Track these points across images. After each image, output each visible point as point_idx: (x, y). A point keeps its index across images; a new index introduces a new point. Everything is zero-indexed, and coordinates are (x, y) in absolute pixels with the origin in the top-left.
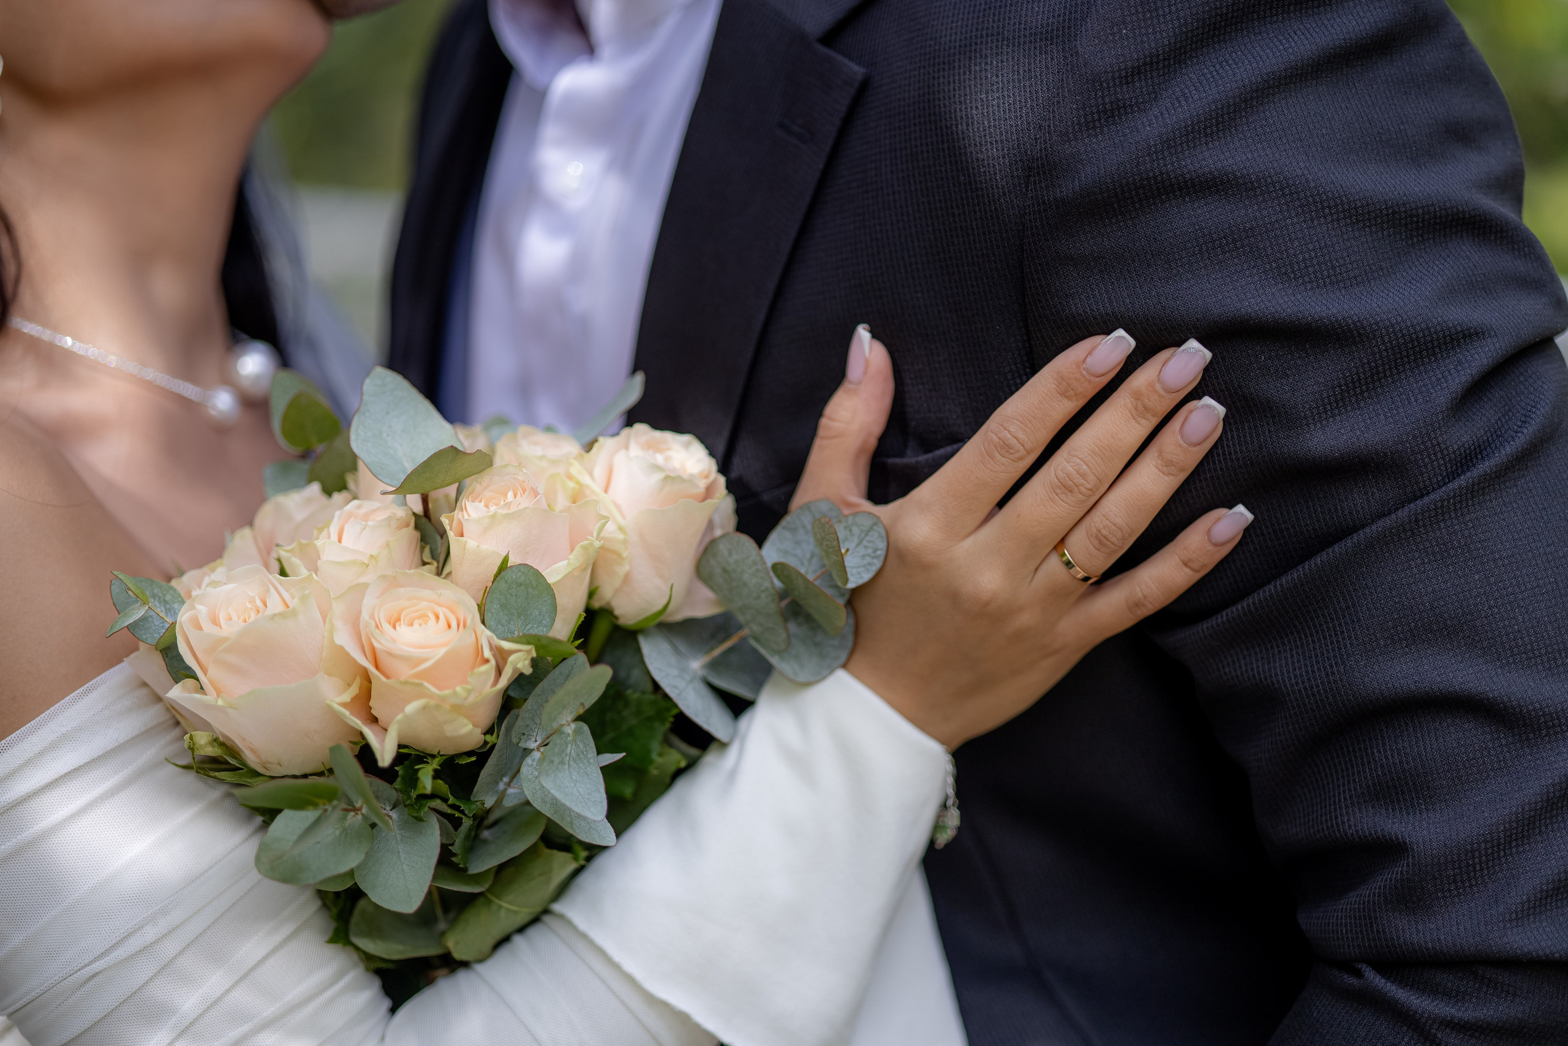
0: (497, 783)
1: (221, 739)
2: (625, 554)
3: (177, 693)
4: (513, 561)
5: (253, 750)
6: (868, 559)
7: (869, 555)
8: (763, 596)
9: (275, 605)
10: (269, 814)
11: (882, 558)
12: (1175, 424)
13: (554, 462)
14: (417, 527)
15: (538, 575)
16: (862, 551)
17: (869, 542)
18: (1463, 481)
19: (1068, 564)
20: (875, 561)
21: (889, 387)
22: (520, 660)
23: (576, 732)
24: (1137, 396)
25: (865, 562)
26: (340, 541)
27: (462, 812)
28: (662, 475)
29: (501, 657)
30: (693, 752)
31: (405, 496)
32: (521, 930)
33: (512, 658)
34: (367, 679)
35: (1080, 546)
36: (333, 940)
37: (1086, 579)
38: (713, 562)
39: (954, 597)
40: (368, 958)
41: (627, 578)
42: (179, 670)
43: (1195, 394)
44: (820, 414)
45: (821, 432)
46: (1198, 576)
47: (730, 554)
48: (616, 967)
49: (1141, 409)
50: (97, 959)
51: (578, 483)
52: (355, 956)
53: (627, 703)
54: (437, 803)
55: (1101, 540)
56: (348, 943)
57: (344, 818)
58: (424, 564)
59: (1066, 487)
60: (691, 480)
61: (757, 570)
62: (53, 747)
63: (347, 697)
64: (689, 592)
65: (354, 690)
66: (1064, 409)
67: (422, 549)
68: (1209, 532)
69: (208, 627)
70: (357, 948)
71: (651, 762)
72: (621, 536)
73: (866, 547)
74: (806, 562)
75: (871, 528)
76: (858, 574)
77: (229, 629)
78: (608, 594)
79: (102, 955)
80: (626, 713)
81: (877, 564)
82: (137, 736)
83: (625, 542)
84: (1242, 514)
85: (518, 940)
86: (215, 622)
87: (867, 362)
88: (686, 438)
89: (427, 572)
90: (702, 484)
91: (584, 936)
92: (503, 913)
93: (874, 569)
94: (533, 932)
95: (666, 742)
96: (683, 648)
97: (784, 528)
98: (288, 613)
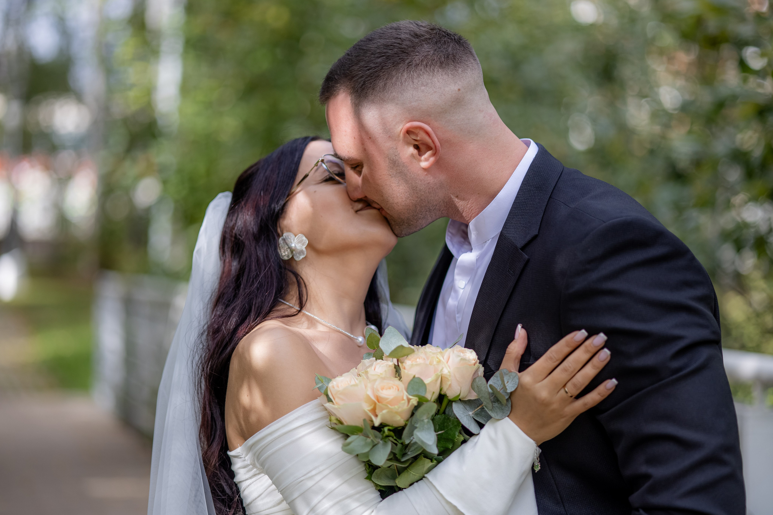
0: (410, 437)
1: (339, 419)
2: (449, 379)
3: (328, 405)
4: (416, 376)
5: (346, 422)
6: (514, 385)
7: (514, 384)
8: (486, 393)
9: (353, 383)
10: (347, 436)
11: (517, 385)
12: (597, 356)
13: (433, 353)
14: (395, 368)
15: (422, 381)
16: (513, 383)
17: (515, 380)
18: (674, 377)
19: (566, 392)
20: (516, 385)
21: (526, 341)
22: (414, 401)
23: (428, 422)
24: (586, 347)
25: (513, 386)
26: (375, 370)
27: (398, 441)
28: (460, 358)
29: (409, 400)
30: (467, 437)
31: (393, 359)
32: (417, 482)
33: (412, 400)
34: (375, 404)
35: (569, 388)
36: (367, 478)
37: (571, 397)
38: (475, 384)
39: (535, 399)
40: (376, 485)
41: (450, 385)
42: (330, 400)
43: (602, 348)
44: (507, 347)
45: (507, 352)
46: (603, 398)
47: (479, 382)
48: (438, 491)
49: (587, 351)
50: (303, 476)
51: (439, 359)
52: (373, 485)
53: (450, 421)
54: (391, 438)
55: (575, 385)
56: (370, 479)
57: (366, 440)
58: (396, 377)
59: (565, 370)
60: (469, 360)
61: (485, 386)
62: (296, 419)
63: (370, 408)
64: (469, 392)
65: (372, 407)
66: (567, 350)
67: (396, 374)
68: (605, 386)
69: (336, 388)
70: (373, 482)
71: (455, 438)
72: (449, 374)
73: (514, 381)
74: (500, 386)
75: (515, 376)
76: (510, 389)
77: (341, 389)
78: (445, 390)
79: (305, 475)
80: (449, 424)
81: (516, 386)
82: (319, 418)
83: (450, 376)
84: (614, 381)
85: (415, 484)
86: (338, 387)
87: (519, 334)
88: (471, 350)
89: (397, 379)
90: (474, 362)
91: (431, 483)
92: (411, 474)
93: (515, 387)
94: (420, 482)
95: (460, 433)
96: (468, 408)
97: (495, 376)
98: (356, 385)
